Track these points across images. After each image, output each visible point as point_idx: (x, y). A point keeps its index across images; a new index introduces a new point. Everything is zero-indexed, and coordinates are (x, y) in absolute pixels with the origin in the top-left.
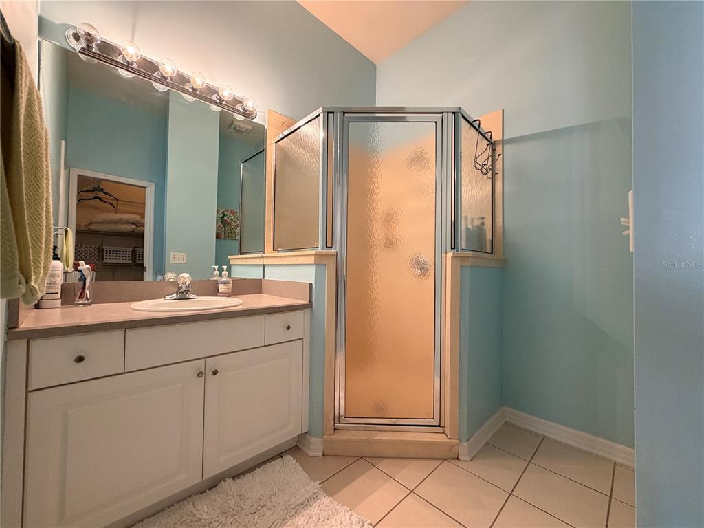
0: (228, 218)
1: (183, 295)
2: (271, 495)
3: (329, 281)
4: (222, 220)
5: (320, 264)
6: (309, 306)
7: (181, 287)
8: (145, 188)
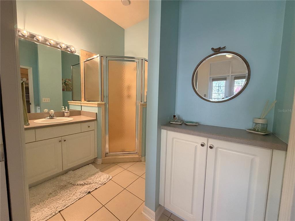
0: (67, 82)
1: (52, 117)
2: (84, 173)
3: (102, 113)
4: (65, 83)
5: (99, 107)
6: (96, 120)
7: (51, 115)
8: (27, 69)
